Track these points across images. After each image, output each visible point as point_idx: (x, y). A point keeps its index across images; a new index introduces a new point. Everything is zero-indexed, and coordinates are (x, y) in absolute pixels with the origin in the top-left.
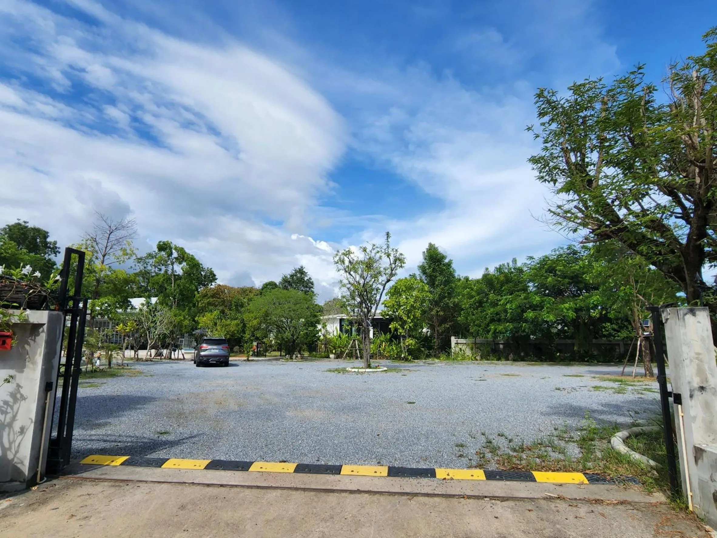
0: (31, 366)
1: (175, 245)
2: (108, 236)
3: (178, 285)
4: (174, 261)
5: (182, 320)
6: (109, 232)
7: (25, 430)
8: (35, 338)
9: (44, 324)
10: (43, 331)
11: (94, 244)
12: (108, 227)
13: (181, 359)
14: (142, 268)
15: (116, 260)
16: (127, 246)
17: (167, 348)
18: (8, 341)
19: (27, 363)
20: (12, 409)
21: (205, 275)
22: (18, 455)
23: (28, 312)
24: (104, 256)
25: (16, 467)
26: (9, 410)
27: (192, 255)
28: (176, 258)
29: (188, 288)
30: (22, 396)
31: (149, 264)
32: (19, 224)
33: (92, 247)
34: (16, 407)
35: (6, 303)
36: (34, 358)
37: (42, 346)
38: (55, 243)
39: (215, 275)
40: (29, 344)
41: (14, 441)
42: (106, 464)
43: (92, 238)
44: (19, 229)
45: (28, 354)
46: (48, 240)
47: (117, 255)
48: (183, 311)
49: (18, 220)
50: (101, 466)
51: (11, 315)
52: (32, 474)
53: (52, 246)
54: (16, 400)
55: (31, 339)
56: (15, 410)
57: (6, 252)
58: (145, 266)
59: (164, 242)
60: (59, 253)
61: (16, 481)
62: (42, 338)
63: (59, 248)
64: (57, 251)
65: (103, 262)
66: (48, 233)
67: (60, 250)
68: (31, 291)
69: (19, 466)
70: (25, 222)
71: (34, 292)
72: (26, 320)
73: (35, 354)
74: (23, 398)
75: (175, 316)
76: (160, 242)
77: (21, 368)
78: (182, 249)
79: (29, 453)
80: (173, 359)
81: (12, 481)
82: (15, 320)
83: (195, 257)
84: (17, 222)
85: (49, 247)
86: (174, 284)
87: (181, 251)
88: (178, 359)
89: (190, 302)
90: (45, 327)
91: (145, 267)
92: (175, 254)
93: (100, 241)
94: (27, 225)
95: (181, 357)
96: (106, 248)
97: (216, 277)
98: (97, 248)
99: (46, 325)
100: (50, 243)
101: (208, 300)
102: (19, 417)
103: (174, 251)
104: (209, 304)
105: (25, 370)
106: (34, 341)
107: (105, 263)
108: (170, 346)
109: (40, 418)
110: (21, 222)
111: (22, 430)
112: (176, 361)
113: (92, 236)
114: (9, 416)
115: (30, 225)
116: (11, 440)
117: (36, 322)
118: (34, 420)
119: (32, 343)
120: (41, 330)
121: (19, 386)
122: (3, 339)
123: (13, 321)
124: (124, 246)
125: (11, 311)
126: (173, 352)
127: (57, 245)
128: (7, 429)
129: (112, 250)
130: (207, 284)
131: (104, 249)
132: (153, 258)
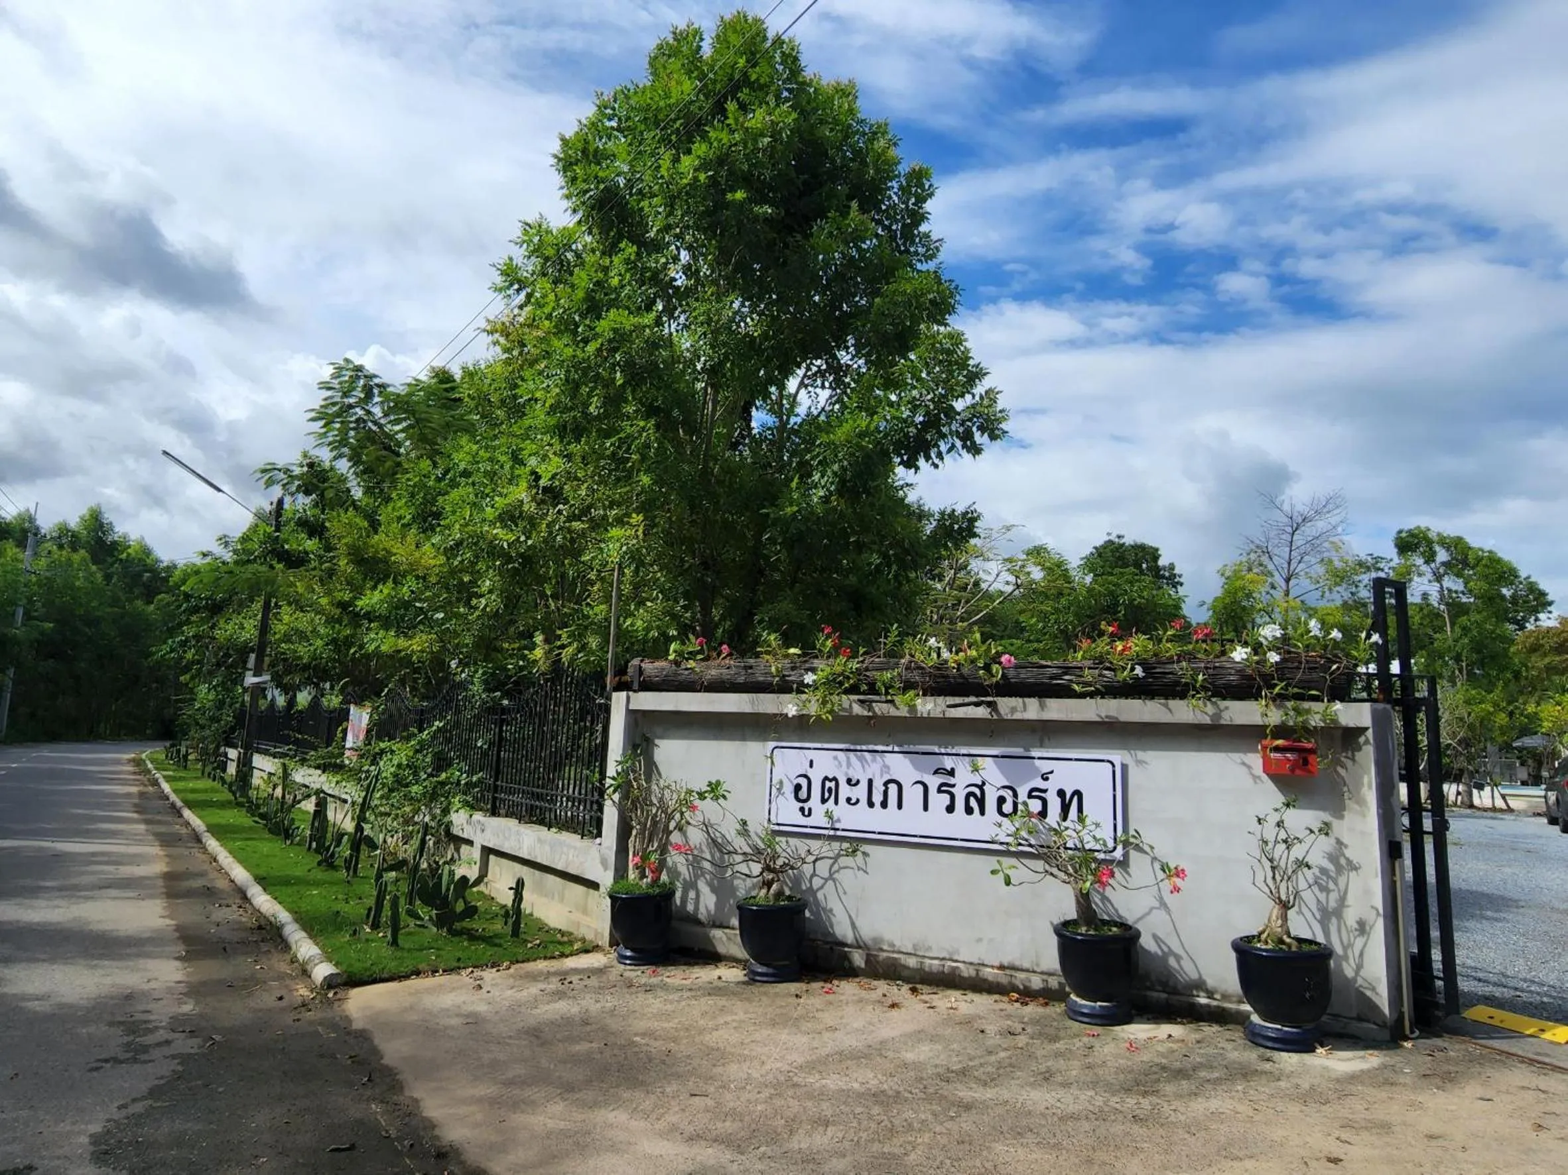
0: (1356, 807)
1: (1439, 534)
2: (1288, 537)
3: (1465, 629)
4: (1441, 571)
5: (1491, 713)
6: (1289, 530)
7: (1368, 928)
8: (1353, 755)
9: (1367, 729)
10: (1367, 742)
11: (1265, 559)
12: (1286, 520)
13: (1501, 810)
14: (1347, 595)
15: (1314, 587)
16: (1334, 553)
17: (1457, 779)
18: (1311, 758)
19: (1347, 802)
20: (1336, 884)
21: (1514, 597)
22: (1362, 973)
23: (1338, 706)
24: (1288, 580)
25: (1363, 994)
26: (1331, 886)
27: (1490, 552)
28: (1443, 564)
29: (1493, 632)
30: (1349, 862)
31: (1361, 585)
32: (1110, 542)
33: (1261, 565)
34: (1342, 881)
35: (1296, 690)
36: (1359, 792)
37: (1370, 769)
38: (1172, 567)
39: (1543, 594)
40: (1343, 766)
41: (1350, 945)
42: (1528, 1032)
43: (1258, 547)
44: (1112, 551)
45: (1345, 784)
46: (1161, 562)
47: (1315, 576)
48: (1489, 692)
49: (1109, 534)
50: (1523, 1036)
51: (1308, 711)
52: (1395, 1016)
53: (1167, 574)
54: (1339, 869)
55: (1347, 757)
56: (1342, 887)
57: (1140, 597)
58: (1354, 590)
59: (1409, 531)
60: (1181, 584)
61: (1368, 1021)
62: (1367, 755)
63: (1180, 576)
64: (1178, 583)
65: (1287, 593)
66: (1157, 550)
67: (1182, 580)
68: (1334, 667)
69: (1368, 993)
70: (1119, 537)
71: (1338, 668)
72: (1334, 721)
73: (1359, 784)
74: (1354, 867)
75: (1468, 702)
76: (1400, 532)
77: (1338, 810)
78: (1459, 540)
79: (1385, 973)
80: (1479, 809)
81: (1360, 1019)
82: (1315, 721)
83: (1500, 555)
84: (1107, 538)
85: (1163, 577)
86: (1452, 627)
87: (1457, 546)
88: (1494, 809)
89: (1503, 669)
90: (1370, 733)
91: (1352, 593)
92: (1442, 556)
93: (1276, 551)
94: (1122, 541)
95: (1500, 803)
96: (1289, 564)
97: (1550, 598)
98: (1271, 567)
99: (1370, 731)
100: (1164, 568)
101: (1547, 660)
102: (1350, 900)
103: (1437, 548)
104: (1550, 669)
105: (1345, 813)
106: (1353, 760)
107: (1291, 596)
108: (1466, 775)
109: (1389, 909)
110: (1113, 537)
111: (1363, 928)
112: (1491, 814)
113: (1258, 542)
114: (1334, 896)
115: (1128, 540)
116: (1345, 941)
117: (1351, 725)
118: (1381, 911)
119: (1349, 763)
120: (1362, 740)
121: (1339, 842)
122: (1304, 755)
123: (1313, 724)
124: (1326, 555)
125: (1306, 705)
126: (1475, 792)
127: (1176, 571)
128: (1334, 920)
129: (1302, 566)
130: (1525, 620)
131: (1286, 565)
132: (1368, 569)
